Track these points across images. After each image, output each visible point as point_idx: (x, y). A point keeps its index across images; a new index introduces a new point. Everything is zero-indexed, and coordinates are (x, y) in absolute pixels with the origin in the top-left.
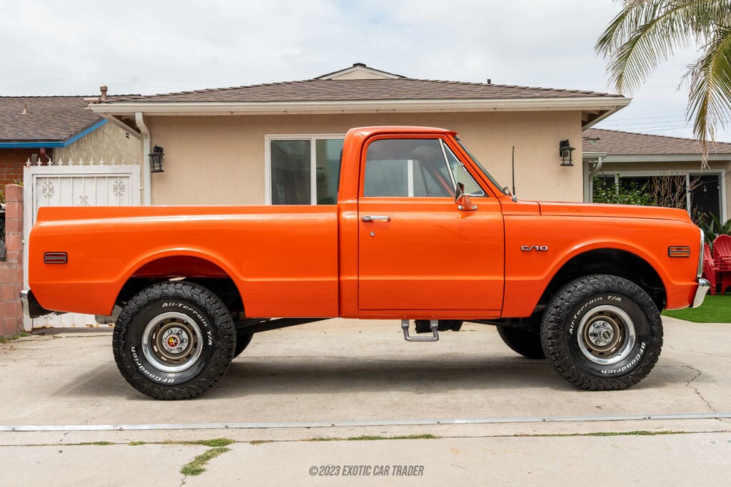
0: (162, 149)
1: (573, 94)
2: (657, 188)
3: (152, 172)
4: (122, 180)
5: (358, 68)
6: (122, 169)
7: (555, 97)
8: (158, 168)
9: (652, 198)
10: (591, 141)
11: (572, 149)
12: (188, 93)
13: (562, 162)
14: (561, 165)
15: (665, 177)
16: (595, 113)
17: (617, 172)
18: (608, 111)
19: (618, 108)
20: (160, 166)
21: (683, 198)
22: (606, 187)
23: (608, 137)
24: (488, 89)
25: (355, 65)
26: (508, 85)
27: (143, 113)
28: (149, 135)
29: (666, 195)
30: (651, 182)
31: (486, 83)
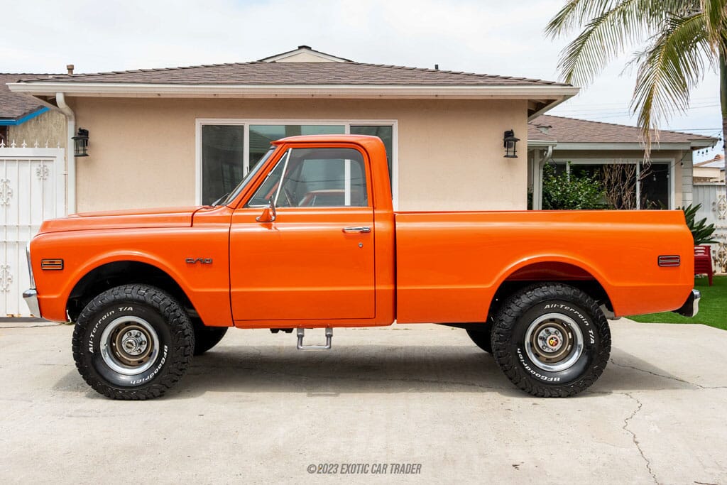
0: (88, 132)
1: (520, 82)
2: (607, 176)
3: (76, 156)
4: (46, 164)
5: (304, 50)
6: (47, 152)
7: (500, 85)
8: (81, 152)
9: (602, 186)
10: (543, 130)
11: (516, 140)
12: (118, 73)
13: (505, 154)
14: (505, 156)
15: (616, 165)
16: (542, 102)
17: (568, 160)
18: (554, 100)
19: (566, 98)
20: (84, 150)
21: (633, 186)
22: (558, 174)
23: (561, 124)
24: (435, 75)
25: (300, 48)
26: (453, 71)
27: (64, 93)
28: (73, 117)
29: (616, 183)
30: (602, 171)
31: (434, 68)
